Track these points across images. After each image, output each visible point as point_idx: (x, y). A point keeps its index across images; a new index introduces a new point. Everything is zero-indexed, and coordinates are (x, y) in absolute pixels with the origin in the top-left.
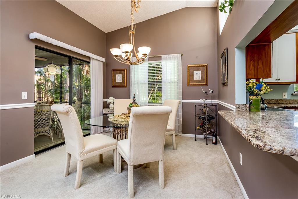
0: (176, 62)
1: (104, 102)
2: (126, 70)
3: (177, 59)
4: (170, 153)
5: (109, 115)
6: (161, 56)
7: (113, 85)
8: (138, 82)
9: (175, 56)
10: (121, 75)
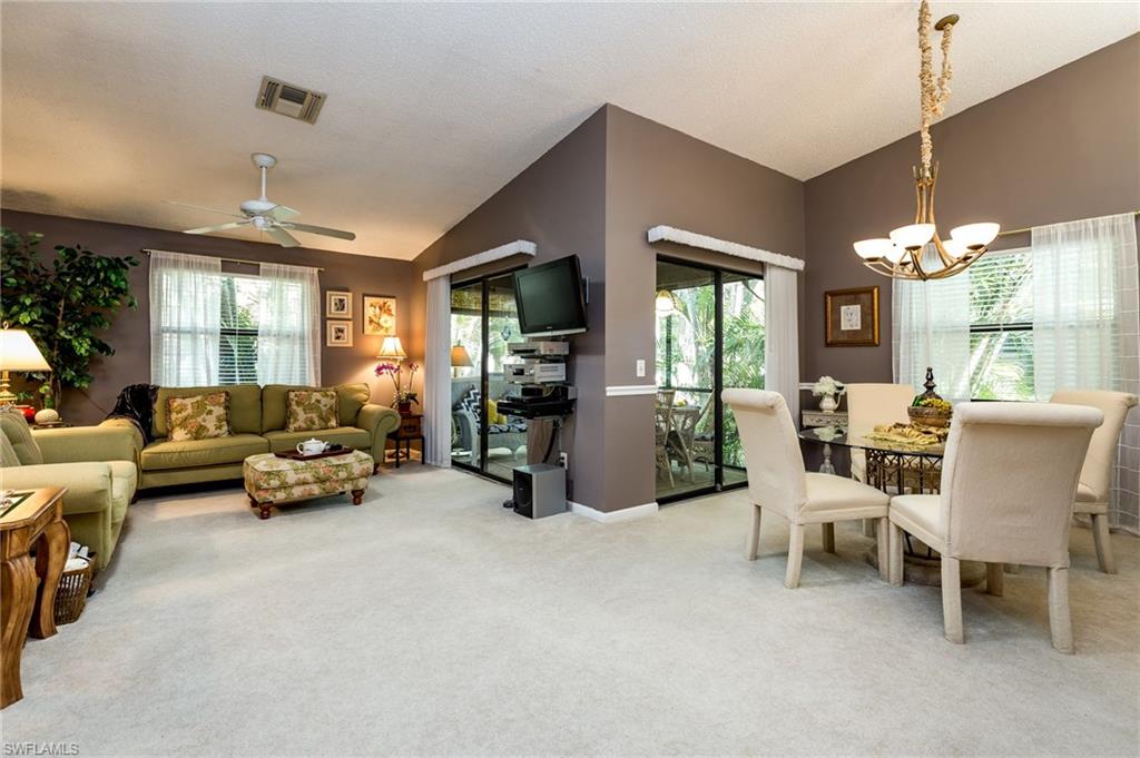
0: (1104, 246)
1: (801, 391)
2: (876, 290)
3: (1113, 233)
4: (1084, 577)
5: (819, 429)
6: (1030, 232)
7: (829, 340)
8: (926, 328)
9: (1101, 224)
10: (859, 306)
